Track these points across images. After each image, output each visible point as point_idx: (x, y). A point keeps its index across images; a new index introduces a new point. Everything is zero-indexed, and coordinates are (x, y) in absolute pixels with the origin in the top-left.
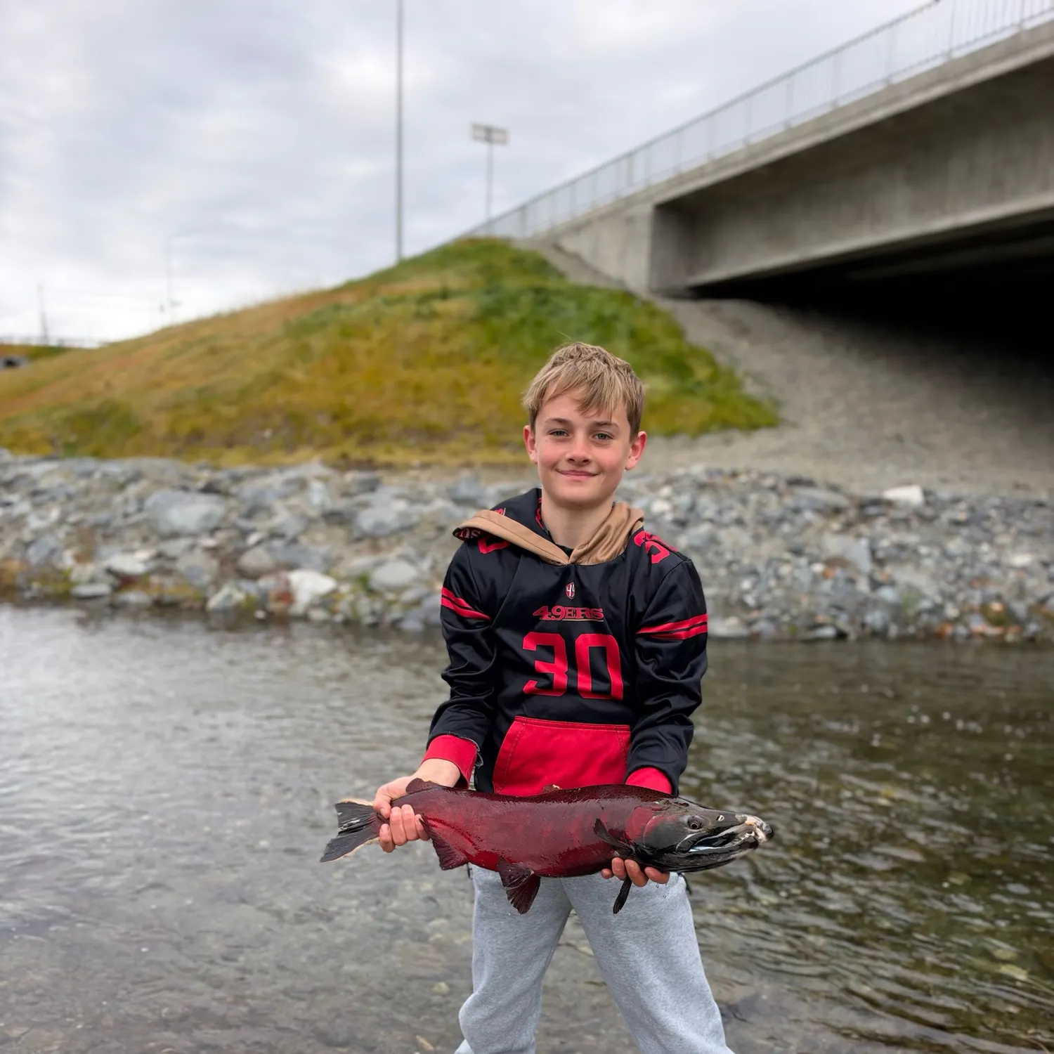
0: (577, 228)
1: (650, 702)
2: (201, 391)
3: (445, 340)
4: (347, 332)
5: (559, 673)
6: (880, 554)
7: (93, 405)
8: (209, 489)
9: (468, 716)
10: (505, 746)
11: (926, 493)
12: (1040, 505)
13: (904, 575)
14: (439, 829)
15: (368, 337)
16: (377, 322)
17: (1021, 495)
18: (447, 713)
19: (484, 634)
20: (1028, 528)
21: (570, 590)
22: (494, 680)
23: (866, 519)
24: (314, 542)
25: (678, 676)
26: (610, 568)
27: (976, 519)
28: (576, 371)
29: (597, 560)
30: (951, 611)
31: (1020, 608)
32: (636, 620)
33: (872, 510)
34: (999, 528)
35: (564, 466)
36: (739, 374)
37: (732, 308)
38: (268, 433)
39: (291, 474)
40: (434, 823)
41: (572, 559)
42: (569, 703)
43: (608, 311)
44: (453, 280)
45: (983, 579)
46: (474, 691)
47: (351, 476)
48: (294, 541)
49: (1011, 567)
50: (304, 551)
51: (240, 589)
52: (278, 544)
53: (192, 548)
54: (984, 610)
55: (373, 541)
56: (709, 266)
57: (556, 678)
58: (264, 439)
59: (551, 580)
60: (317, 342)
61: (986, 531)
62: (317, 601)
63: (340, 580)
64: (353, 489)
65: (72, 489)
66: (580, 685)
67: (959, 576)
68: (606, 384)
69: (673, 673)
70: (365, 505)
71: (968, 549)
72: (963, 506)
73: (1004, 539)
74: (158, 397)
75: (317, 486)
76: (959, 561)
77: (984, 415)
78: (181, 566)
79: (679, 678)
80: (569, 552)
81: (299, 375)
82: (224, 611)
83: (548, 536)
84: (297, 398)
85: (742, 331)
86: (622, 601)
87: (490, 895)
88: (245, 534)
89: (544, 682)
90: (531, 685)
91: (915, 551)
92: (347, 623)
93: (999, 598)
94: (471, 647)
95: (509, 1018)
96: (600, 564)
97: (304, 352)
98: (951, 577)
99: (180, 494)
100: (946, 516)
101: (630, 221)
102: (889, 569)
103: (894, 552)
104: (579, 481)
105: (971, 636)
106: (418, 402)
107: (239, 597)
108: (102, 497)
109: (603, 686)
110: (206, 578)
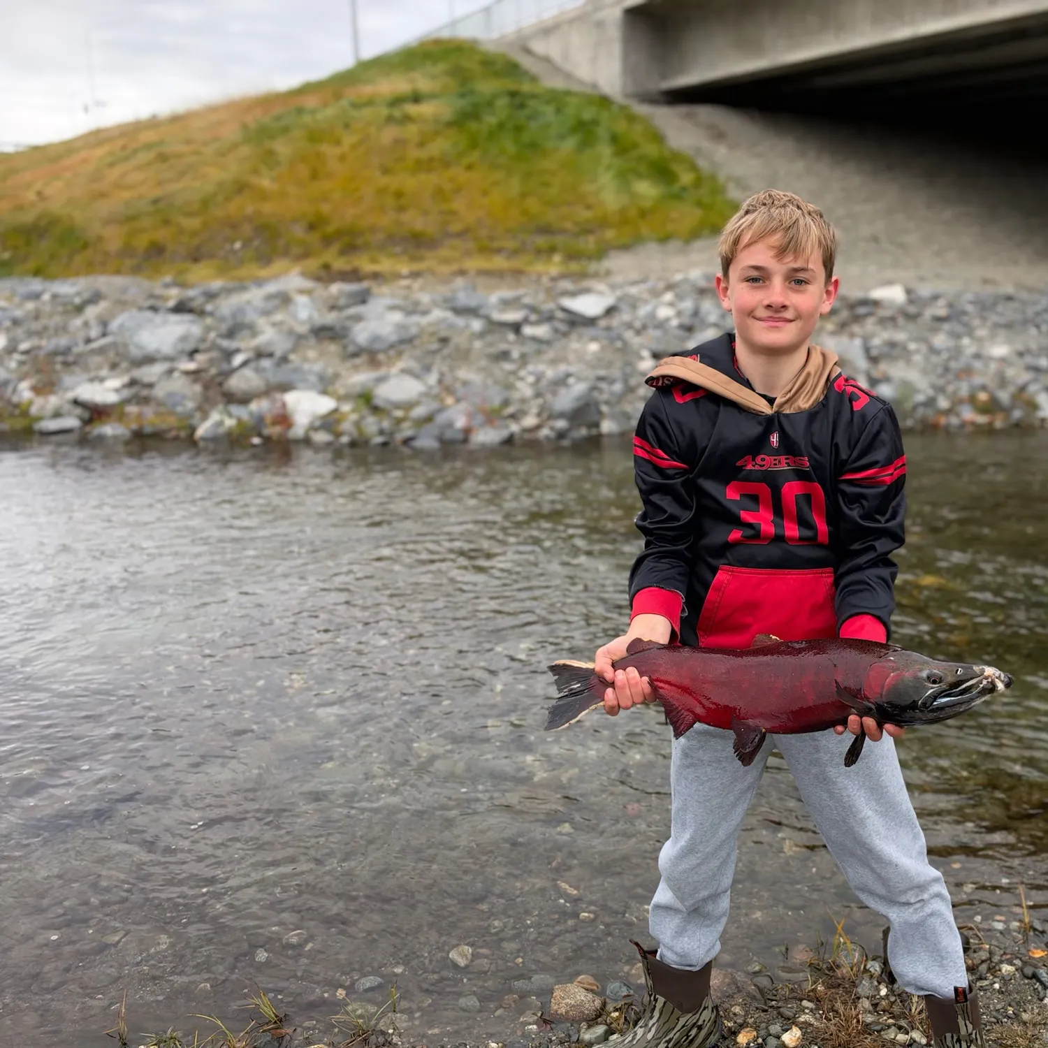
0: (547, 31)
1: (856, 546)
2: (156, 201)
3: (421, 144)
4: (314, 136)
5: (765, 521)
6: (874, 352)
7: (28, 217)
8: (181, 308)
9: (669, 566)
10: (710, 595)
11: (909, 292)
12: (1009, 298)
13: (898, 371)
14: (666, 690)
15: (338, 142)
16: (347, 126)
17: (989, 290)
18: (647, 564)
19: (683, 483)
20: (1002, 320)
21: (775, 439)
22: (695, 530)
23: (857, 319)
24: (305, 360)
25: (883, 520)
26: (812, 415)
27: (954, 314)
28: (771, 218)
29: (799, 408)
30: (943, 403)
31: (1004, 396)
32: (840, 466)
33: (862, 310)
34: (976, 322)
35: (761, 313)
36: (722, 178)
37: (705, 113)
38: (238, 245)
39: (271, 288)
40: (661, 685)
41: (775, 408)
42: (775, 551)
43: (587, 115)
44: (424, 84)
45: (967, 371)
46: (673, 541)
47: (335, 288)
48: (284, 360)
49: (991, 358)
50: (296, 370)
51: (230, 415)
52: (266, 363)
53: (170, 372)
54: (972, 400)
55: (371, 355)
56: (681, 71)
57: (763, 527)
58: (235, 252)
59: (755, 430)
60: (282, 148)
61: (966, 325)
62: (318, 423)
63: (340, 399)
64: (342, 302)
65: (18, 313)
66: (787, 533)
67: (947, 369)
68: (801, 231)
69: (878, 517)
70: (358, 318)
71: (951, 343)
72: (941, 302)
73: (981, 333)
74: (105, 208)
75: (302, 300)
76: (945, 356)
77: (948, 214)
78: (159, 392)
79: (882, 522)
80: (771, 401)
81: (266, 183)
82: (214, 439)
83: (748, 384)
84: (267, 208)
85: (719, 136)
86: (827, 449)
87: (694, 742)
88: (229, 354)
89: (750, 532)
90: (736, 534)
91: (905, 348)
92: (353, 444)
93: (984, 388)
94: (669, 498)
95: (715, 863)
96: (801, 412)
97: (269, 158)
98: (940, 370)
99: (149, 314)
100: (929, 313)
101: (600, 25)
102: (883, 367)
103: (886, 349)
104: (777, 327)
105: (963, 425)
106: (401, 209)
107: (230, 423)
108: (57, 319)
109: (808, 533)
110: (190, 405)
